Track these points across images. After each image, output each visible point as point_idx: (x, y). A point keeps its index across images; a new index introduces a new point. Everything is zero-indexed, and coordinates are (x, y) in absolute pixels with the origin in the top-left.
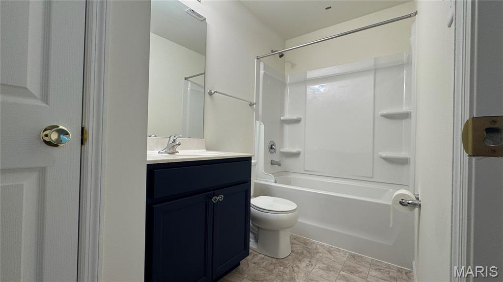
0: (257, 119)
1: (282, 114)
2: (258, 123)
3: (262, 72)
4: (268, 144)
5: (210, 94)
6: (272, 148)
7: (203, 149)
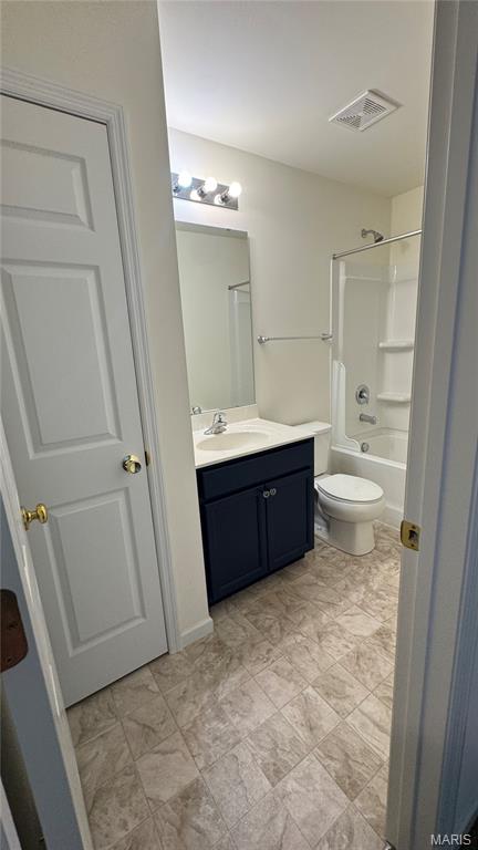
0: (335, 357)
1: (382, 337)
2: (336, 363)
3: (342, 278)
4: (356, 390)
5: (261, 341)
6: (361, 396)
7: (255, 417)
